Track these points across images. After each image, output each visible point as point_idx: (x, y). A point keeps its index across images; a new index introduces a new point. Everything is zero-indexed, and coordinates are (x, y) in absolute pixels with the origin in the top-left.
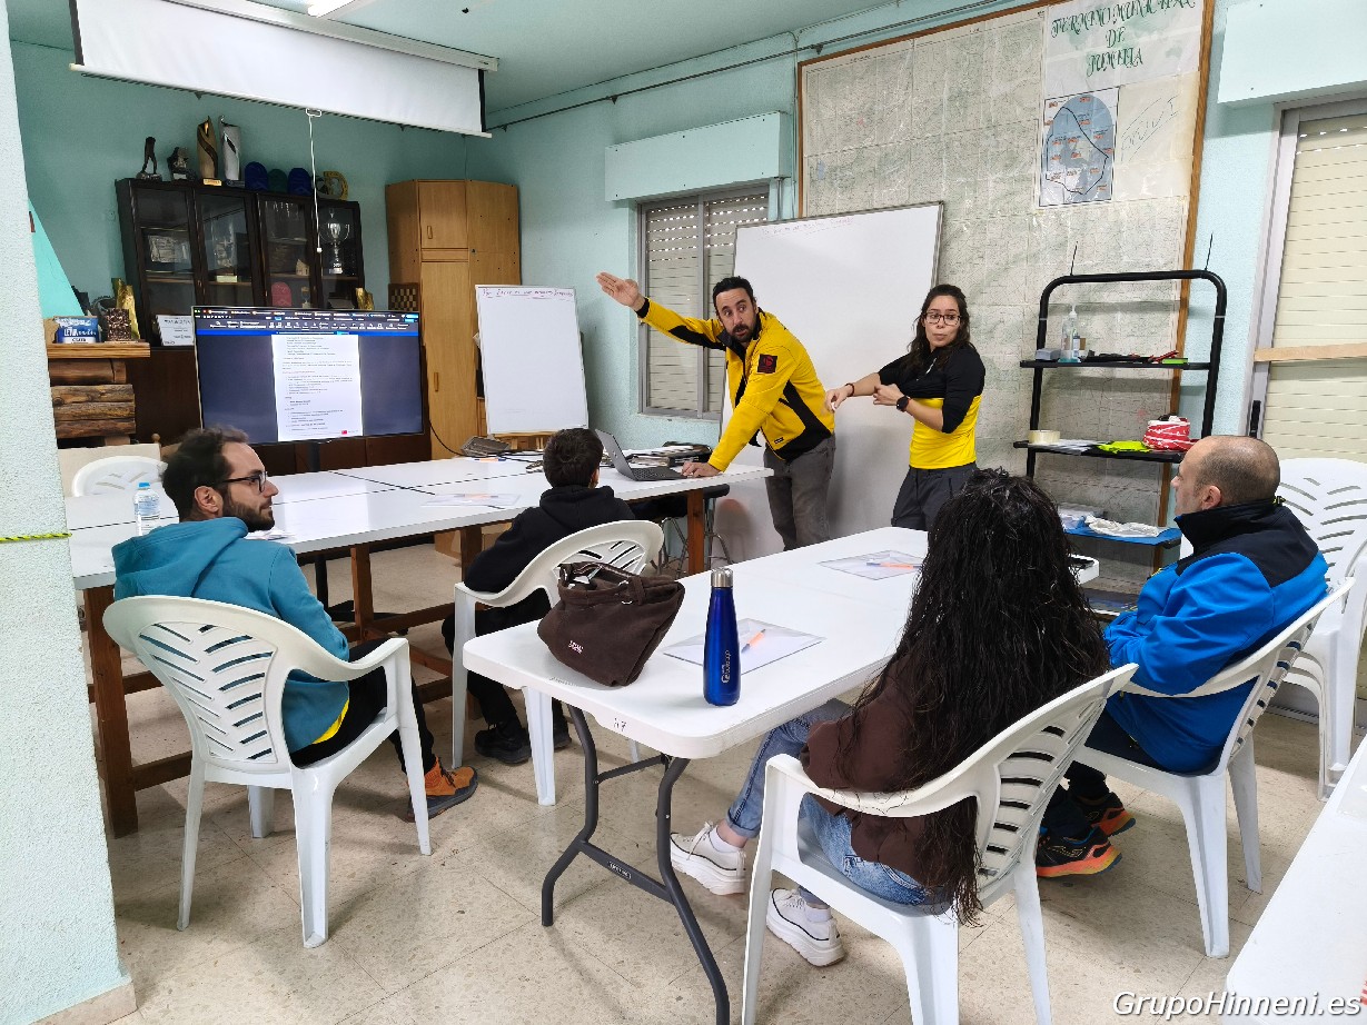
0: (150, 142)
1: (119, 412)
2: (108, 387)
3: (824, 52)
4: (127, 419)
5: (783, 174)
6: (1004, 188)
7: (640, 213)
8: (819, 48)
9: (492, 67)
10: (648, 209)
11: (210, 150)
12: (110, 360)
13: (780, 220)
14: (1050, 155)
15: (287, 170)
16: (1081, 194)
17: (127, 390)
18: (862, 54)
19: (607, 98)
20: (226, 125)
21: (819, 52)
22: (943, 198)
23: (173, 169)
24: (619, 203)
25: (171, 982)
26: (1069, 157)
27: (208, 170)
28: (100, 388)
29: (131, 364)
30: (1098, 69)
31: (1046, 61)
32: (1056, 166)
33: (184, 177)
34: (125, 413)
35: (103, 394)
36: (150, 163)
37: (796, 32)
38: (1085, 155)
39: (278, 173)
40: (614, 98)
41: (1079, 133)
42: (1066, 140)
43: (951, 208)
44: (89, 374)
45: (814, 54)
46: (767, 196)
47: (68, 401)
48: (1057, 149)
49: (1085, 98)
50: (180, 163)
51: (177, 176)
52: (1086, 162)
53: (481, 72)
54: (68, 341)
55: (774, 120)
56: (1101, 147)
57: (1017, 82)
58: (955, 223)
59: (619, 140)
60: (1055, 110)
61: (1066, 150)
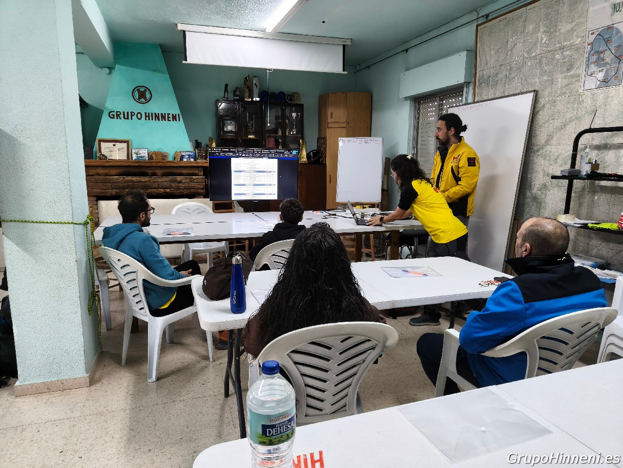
0: (227, 86)
1: (200, 186)
2: (197, 177)
3: (489, 18)
4: (203, 189)
5: (468, 80)
6: (566, 81)
7: (415, 102)
8: (487, 16)
9: (349, 43)
10: (419, 100)
11: (248, 87)
12: (198, 167)
13: (467, 104)
14: (590, 61)
15: (277, 92)
16: (605, 82)
17: (203, 179)
18: (503, 17)
19: (403, 51)
20: (255, 77)
21: (487, 18)
22: (537, 88)
23: (235, 95)
24: (406, 98)
25: (105, 381)
26: (600, 62)
27: (247, 94)
28: (194, 177)
29: (204, 168)
30: (617, 11)
31: (591, 9)
32: (593, 68)
33: (238, 98)
34: (202, 187)
35: (195, 179)
36: (226, 94)
37: (478, 10)
38: (608, 60)
39: (273, 94)
40: (407, 50)
41: (606, 48)
42: (599, 52)
43: (540, 93)
44: (191, 172)
45: (485, 20)
46: (462, 92)
47: (183, 181)
48: (595, 57)
49: (610, 28)
50: (238, 93)
51: (236, 98)
52: (608, 64)
53: (344, 46)
54: (185, 160)
55: (464, 54)
56: (617, 55)
57: (575, 23)
58: (542, 101)
59: (408, 69)
60: (594, 36)
61: (598, 58)
